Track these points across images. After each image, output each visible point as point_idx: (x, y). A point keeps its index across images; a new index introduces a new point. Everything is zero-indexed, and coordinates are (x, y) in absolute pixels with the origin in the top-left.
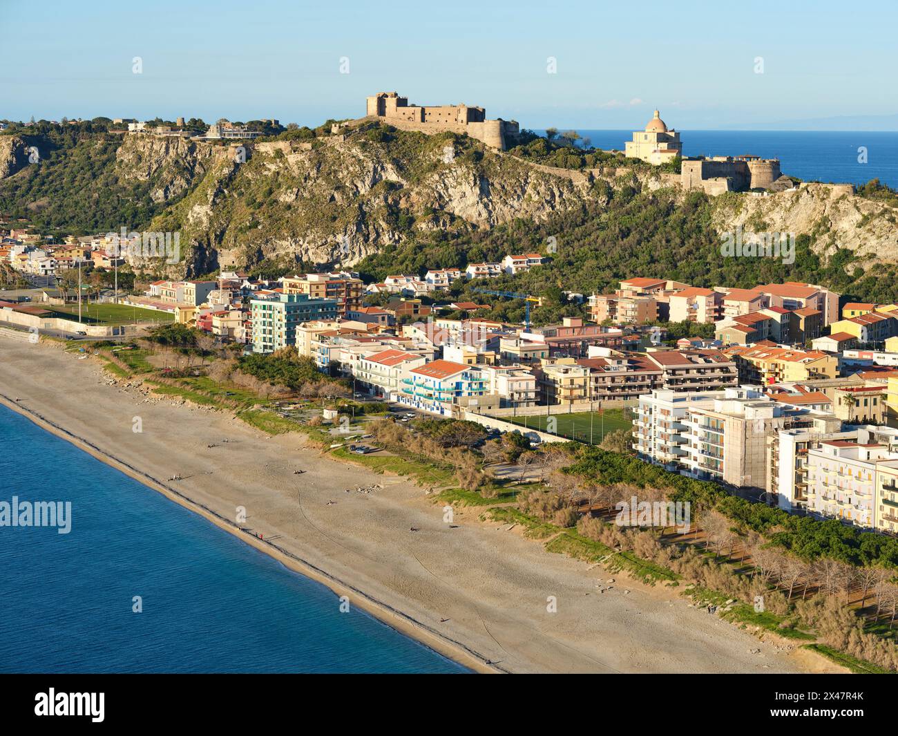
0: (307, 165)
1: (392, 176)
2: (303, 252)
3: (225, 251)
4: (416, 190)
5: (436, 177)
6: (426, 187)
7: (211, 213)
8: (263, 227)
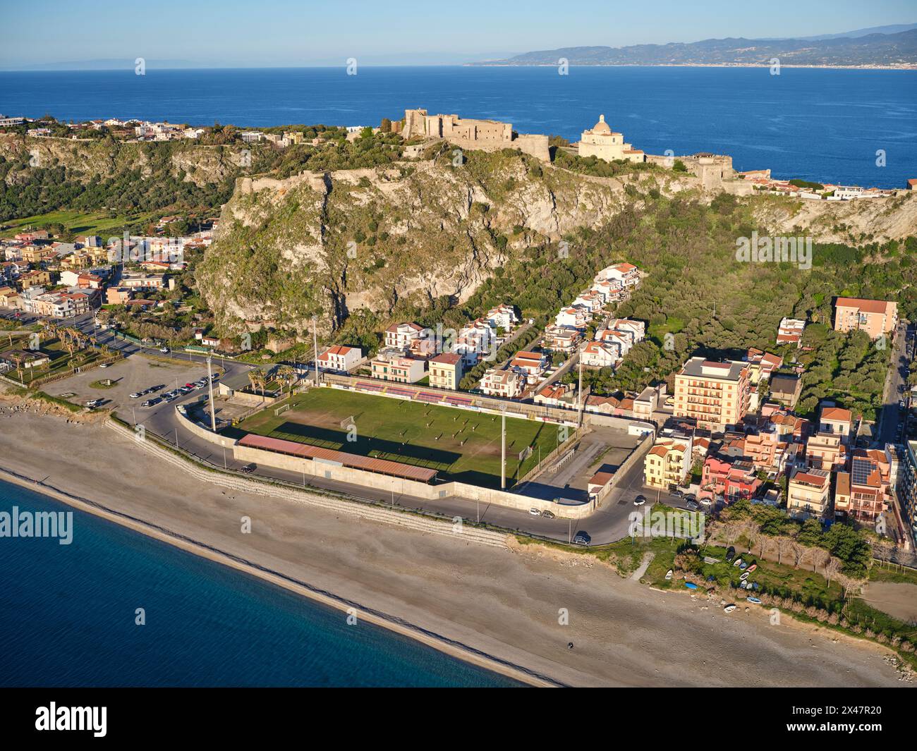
0: (409, 194)
1: (481, 197)
2: (432, 287)
3: (353, 294)
4: (502, 209)
5: (517, 195)
6: (511, 205)
7: (326, 254)
8: (390, 265)
